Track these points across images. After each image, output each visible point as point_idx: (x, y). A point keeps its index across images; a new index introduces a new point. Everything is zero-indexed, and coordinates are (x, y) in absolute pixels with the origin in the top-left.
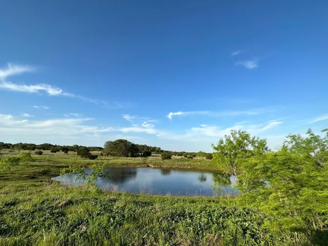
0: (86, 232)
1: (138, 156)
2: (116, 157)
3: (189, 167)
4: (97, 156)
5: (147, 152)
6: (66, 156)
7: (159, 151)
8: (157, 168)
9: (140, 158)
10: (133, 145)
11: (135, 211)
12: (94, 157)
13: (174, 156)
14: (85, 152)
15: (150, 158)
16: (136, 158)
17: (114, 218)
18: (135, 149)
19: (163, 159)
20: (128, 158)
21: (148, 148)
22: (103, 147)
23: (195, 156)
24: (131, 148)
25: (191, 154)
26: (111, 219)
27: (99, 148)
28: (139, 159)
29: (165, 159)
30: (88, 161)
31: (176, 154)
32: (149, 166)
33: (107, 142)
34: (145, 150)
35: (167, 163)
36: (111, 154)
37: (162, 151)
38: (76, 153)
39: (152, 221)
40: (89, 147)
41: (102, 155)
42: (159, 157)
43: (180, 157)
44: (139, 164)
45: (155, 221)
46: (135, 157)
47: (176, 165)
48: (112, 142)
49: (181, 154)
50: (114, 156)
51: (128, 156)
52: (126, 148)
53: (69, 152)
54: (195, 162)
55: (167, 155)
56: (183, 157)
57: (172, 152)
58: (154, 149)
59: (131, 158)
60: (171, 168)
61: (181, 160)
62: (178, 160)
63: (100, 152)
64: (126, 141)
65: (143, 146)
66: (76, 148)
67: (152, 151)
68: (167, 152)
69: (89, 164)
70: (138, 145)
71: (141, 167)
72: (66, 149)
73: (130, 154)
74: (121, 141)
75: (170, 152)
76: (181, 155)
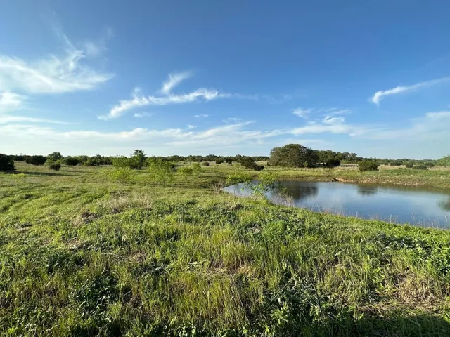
0: (259, 233)
1: (319, 166)
2: (287, 168)
3: (417, 184)
4: (263, 167)
5: (333, 160)
6: (230, 167)
7: (353, 159)
8: (351, 183)
9: (321, 169)
10: (310, 152)
11: (319, 226)
12: (260, 168)
13: (383, 165)
14: (249, 162)
15: (337, 170)
16: (316, 169)
17: (292, 227)
18: (313, 157)
19: (361, 170)
20: (304, 169)
21: (334, 155)
22: (269, 156)
23: (432, 165)
24: (307, 155)
25: (422, 162)
26: (288, 227)
27: (264, 157)
28: (321, 171)
29: (366, 169)
30: (254, 172)
31: (387, 162)
32: (336, 180)
33: (274, 149)
34: (330, 157)
35: (368, 177)
36: (280, 164)
37: (360, 159)
38: (240, 164)
39: (348, 240)
40: (254, 158)
41: (269, 165)
42: (355, 168)
43: (396, 167)
44: (320, 177)
45: (353, 241)
46: (314, 167)
47: (388, 179)
48: (280, 149)
49: (398, 163)
50: (284, 166)
51: (303, 166)
52: (299, 155)
53: (233, 163)
54: (431, 175)
55: (371, 165)
56: (403, 167)
57: (380, 160)
58: (344, 156)
59: (307, 169)
60: (378, 184)
61: (399, 172)
62: (392, 172)
63: (266, 162)
64: (299, 146)
65: (326, 152)
66: (239, 159)
67: (341, 159)
68: (370, 160)
69: (254, 176)
70: (317, 152)
71: (324, 181)
72: (229, 160)
73: (306, 164)
74: (292, 146)
75: (376, 160)
76: (400, 164)
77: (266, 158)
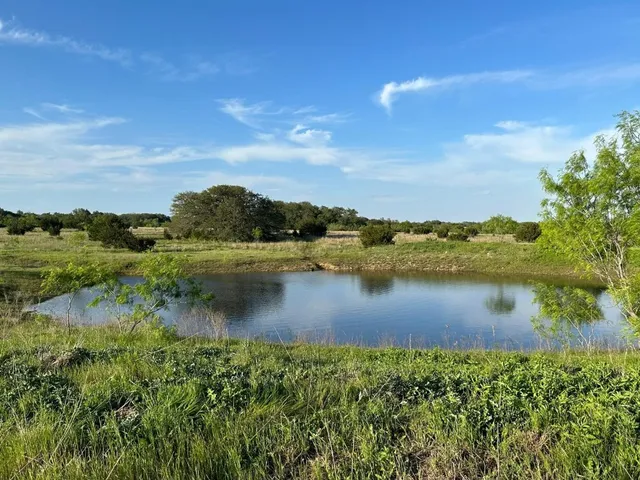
1: (285, 237)
2: (214, 243)
3: (454, 268)
4: (151, 242)
5: (314, 224)
6: (55, 242)
7: (351, 221)
8: (348, 272)
9: (290, 244)
10: (266, 205)
12: (144, 244)
13: (402, 234)
14: (115, 230)
15: (322, 244)
16: (279, 245)
18: (273, 217)
19: (366, 244)
20: (254, 245)
21: (316, 212)
22: (168, 214)
23: (474, 233)
24: (259, 213)
25: (461, 226)
26: (210, 392)
27: (154, 217)
28: (290, 248)
29: (373, 243)
30: (127, 255)
31: (408, 227)
32: (320, 268)
33: (181, 197)
34: (307, 219)
35: (379, 257)
36: (198, 235)
37: (362, 222)
38: (86, 234)
40: (125, 217)
41: (169, 237)
42: (354, 239)
43: (422, 238)
44: (288, 261)
46: (275, 239)
47: (411, 261)
48: (194, 196)
49: (425, 229)
50: (207, 238)
51: (251, 239)
52: (243, 212)
53: (64, 232)
54: (474, 251)
55: (381, 233)
56: (433, 236)
57: (396, 223)
58: (335, 216)
59: (261, 245)
60: (393, 271)
61: (428, 246)
62: (417, 247)
63: (161, 229)
64: (242, 190)
65: (300, 207)
66: (82, 220)
67: (329, 222)
68: (380, 222)
69: (129, 265)
70: (280, 204)
71: (297, 271)
72: (53, 224)
73: (257, 232)
74: (225, 192)
75: (389, 223)
76: (427, 232)
77: (161, 220)
